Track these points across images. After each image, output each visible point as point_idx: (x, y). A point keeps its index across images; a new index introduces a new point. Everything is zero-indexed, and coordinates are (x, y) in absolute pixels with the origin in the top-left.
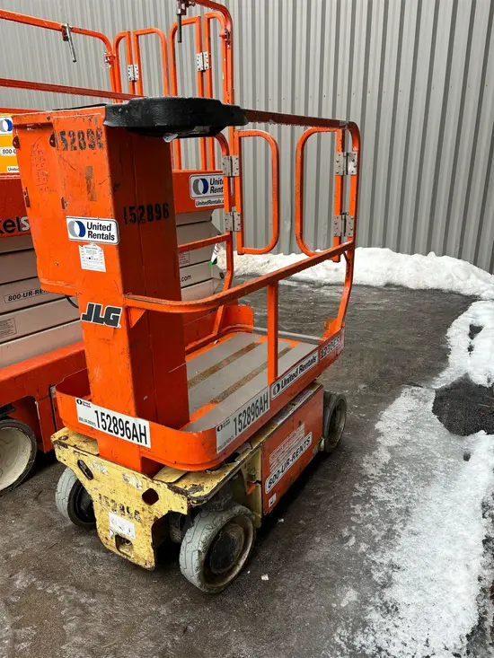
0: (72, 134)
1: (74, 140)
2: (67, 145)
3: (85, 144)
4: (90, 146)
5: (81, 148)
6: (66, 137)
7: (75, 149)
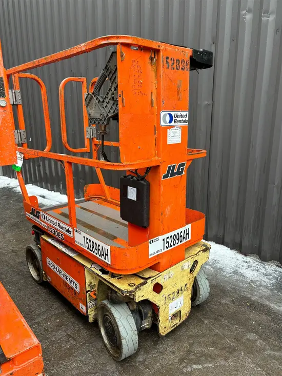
0: (172, 60)
1: (173, 64)
2: (169, 66)
3: (179, 67)
4: (182, 69)
5: (177, 69)
6: (169, 60)
7: (174, 69)
